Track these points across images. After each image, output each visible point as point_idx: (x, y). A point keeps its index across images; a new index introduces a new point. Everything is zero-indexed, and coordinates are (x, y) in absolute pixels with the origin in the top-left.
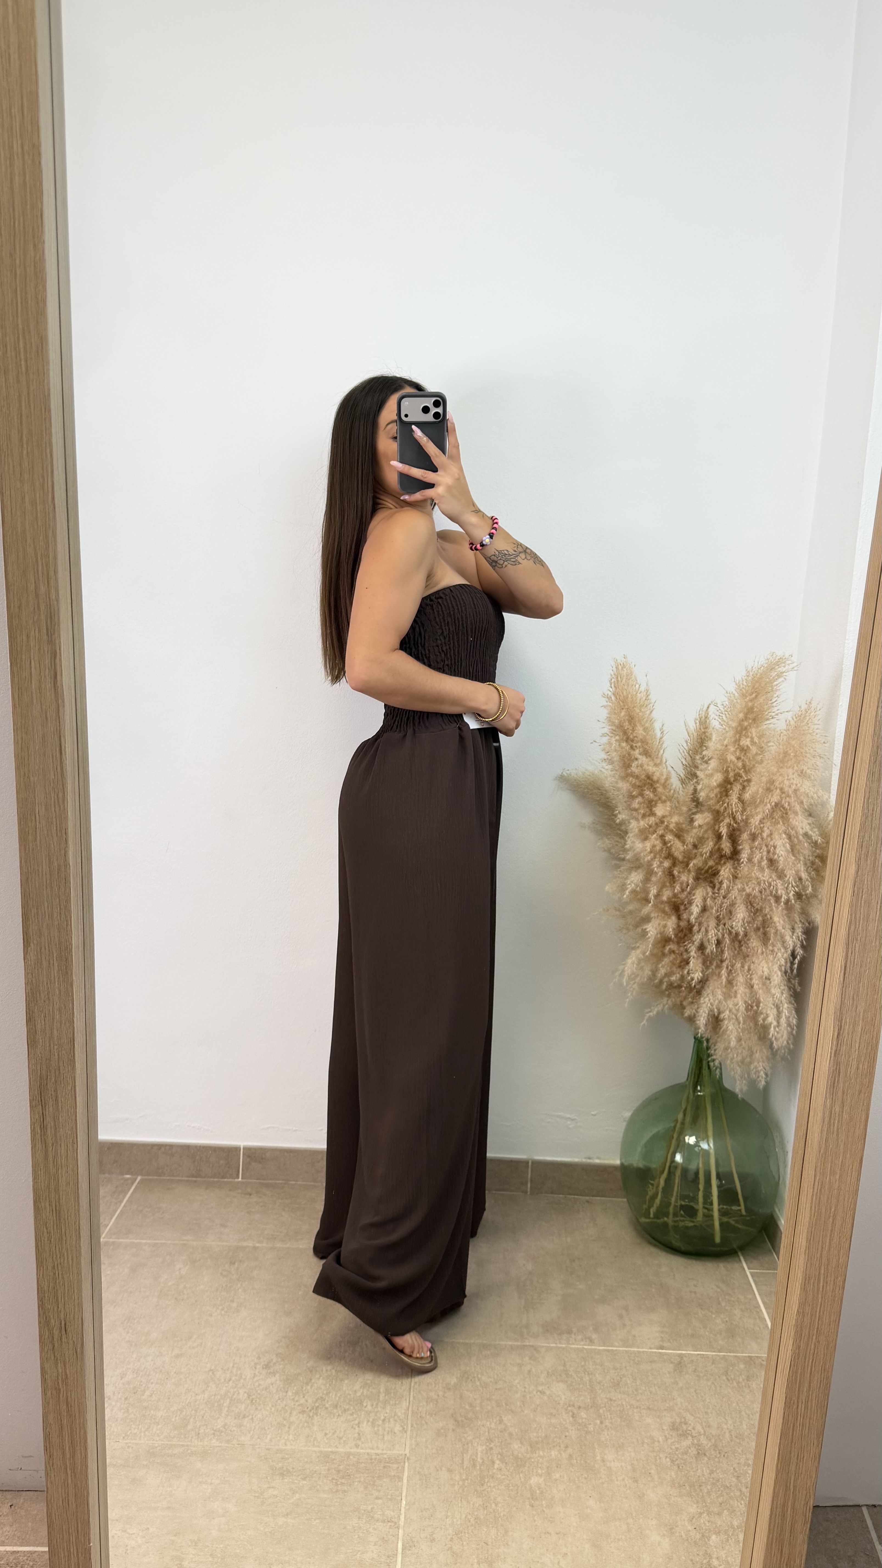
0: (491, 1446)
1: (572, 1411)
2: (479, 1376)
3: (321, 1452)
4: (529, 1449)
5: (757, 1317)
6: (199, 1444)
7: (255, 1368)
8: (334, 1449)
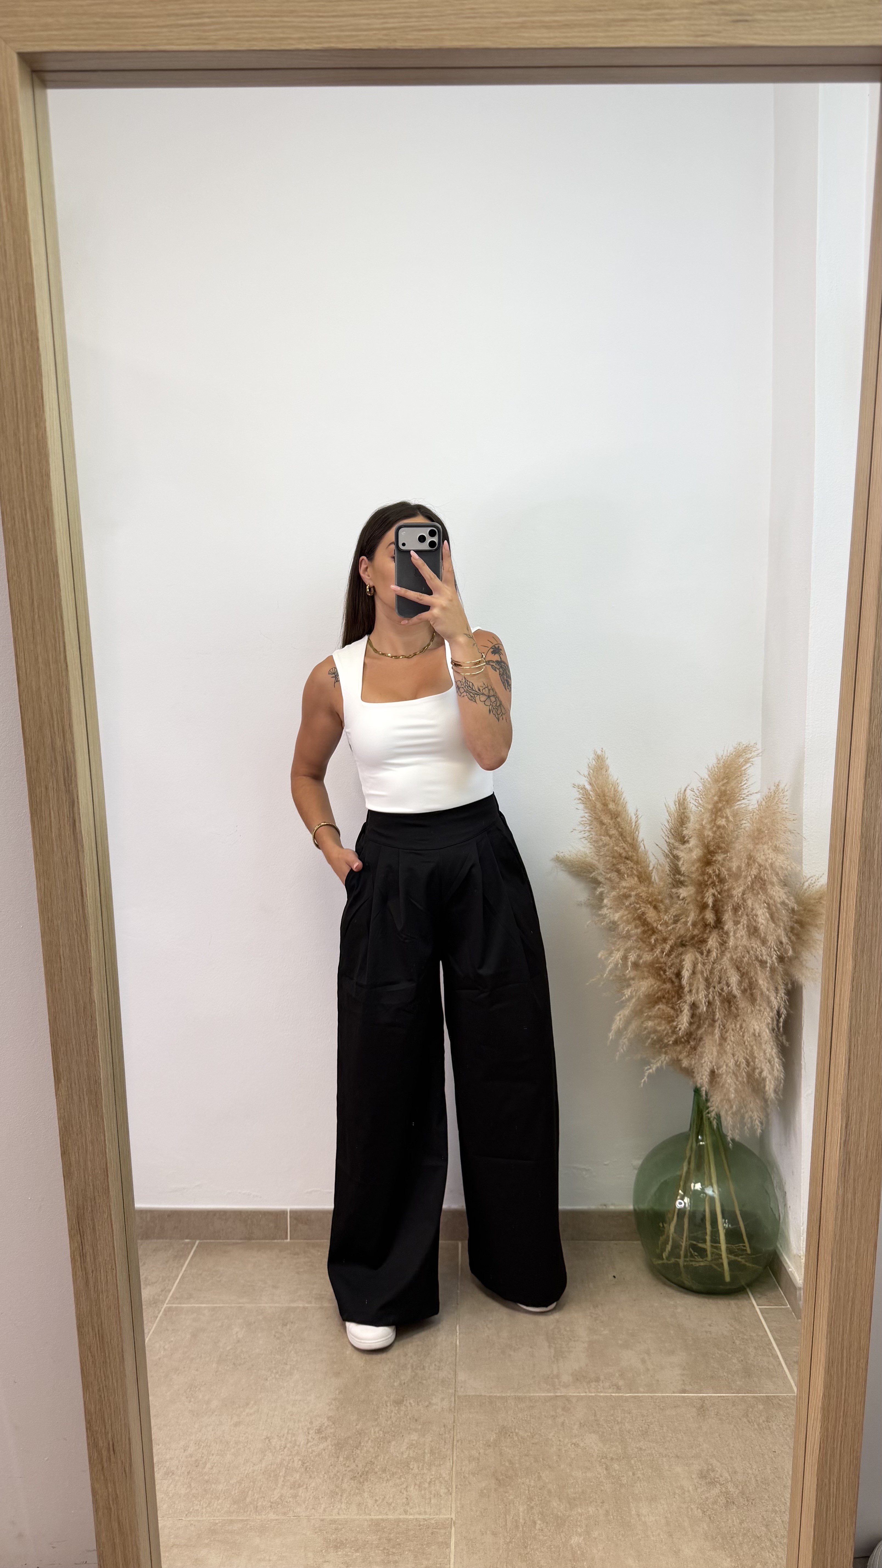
0: (532, 1505)
1: (605, 1463)
2: (517, 1431)
3: (372, 1519)
4: (568, 1506)
5: (771, 1355)
6: (257, 1517)
7: (308, 1433)
8: (385, 1517)
